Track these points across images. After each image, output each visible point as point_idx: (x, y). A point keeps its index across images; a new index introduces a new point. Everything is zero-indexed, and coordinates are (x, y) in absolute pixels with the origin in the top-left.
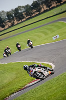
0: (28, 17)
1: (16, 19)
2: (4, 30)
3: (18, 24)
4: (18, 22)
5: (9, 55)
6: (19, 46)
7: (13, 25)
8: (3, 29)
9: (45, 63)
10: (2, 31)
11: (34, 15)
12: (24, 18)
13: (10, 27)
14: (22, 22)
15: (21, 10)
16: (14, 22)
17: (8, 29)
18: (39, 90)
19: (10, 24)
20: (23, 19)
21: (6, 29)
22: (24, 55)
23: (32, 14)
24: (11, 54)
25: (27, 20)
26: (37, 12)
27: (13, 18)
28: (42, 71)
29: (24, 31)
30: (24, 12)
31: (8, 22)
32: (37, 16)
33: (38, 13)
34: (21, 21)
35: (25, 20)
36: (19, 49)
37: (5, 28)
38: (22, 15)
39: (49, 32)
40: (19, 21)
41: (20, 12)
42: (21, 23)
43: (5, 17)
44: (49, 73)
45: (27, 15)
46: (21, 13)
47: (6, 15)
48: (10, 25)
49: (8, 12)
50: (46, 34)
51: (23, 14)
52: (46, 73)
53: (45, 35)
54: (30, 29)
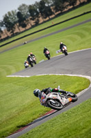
0: (58, 13)
1: (42, 15)
2: (25, 31)
3: (45, 22)
4: (45, 20)
5: (34, 64)
6: (48, 52)
7: (37, 24)
8: (24, 29)
9: (80, 76)
10: (22, 32)
11: (66, 10)
12: (52, 13)
13: (33, 27)
14: (50, 19)
15: (49, 3)
16: (38, 20)
17: (30, 28)
18: (74, 113)
19: (33, 22)
20: (51, 15)
21: (28, 30)
22: (52, 66)
23: (64, 8)
24: (35, 63)
25: (57, 16)
26: (70, 5)
27: (38, 13)
28: (59, 98)
29: (53, 32)
30: (52, 5)
31: (31, 19)
32: (70, 10)
33: (72, 7)
34: (48, 18)
35: (53, 16)
36: (47, 56)
37: (27, 28)
38: (50, 10)
39: (87, 33)
40: (45, 18)
41: (46, 5)
42: (48, 21)
43: (26, 12)
44: (69, 99)
45: (57, 9)
46: (49, 7)
47: (27, 10)
48: (33, 24)
49: (30, 6)
50: (82, 36)
51: (51, 8)
52: (64, 101)
53: (82, 38)
54: (60, 29)
